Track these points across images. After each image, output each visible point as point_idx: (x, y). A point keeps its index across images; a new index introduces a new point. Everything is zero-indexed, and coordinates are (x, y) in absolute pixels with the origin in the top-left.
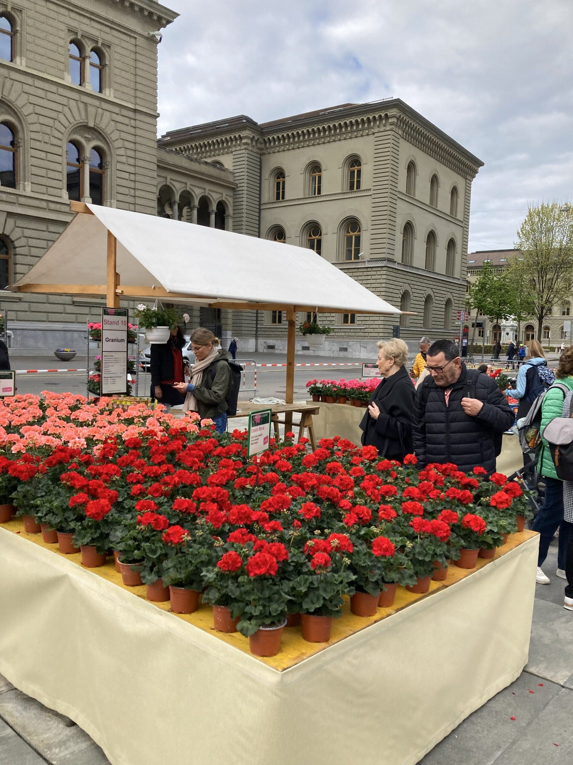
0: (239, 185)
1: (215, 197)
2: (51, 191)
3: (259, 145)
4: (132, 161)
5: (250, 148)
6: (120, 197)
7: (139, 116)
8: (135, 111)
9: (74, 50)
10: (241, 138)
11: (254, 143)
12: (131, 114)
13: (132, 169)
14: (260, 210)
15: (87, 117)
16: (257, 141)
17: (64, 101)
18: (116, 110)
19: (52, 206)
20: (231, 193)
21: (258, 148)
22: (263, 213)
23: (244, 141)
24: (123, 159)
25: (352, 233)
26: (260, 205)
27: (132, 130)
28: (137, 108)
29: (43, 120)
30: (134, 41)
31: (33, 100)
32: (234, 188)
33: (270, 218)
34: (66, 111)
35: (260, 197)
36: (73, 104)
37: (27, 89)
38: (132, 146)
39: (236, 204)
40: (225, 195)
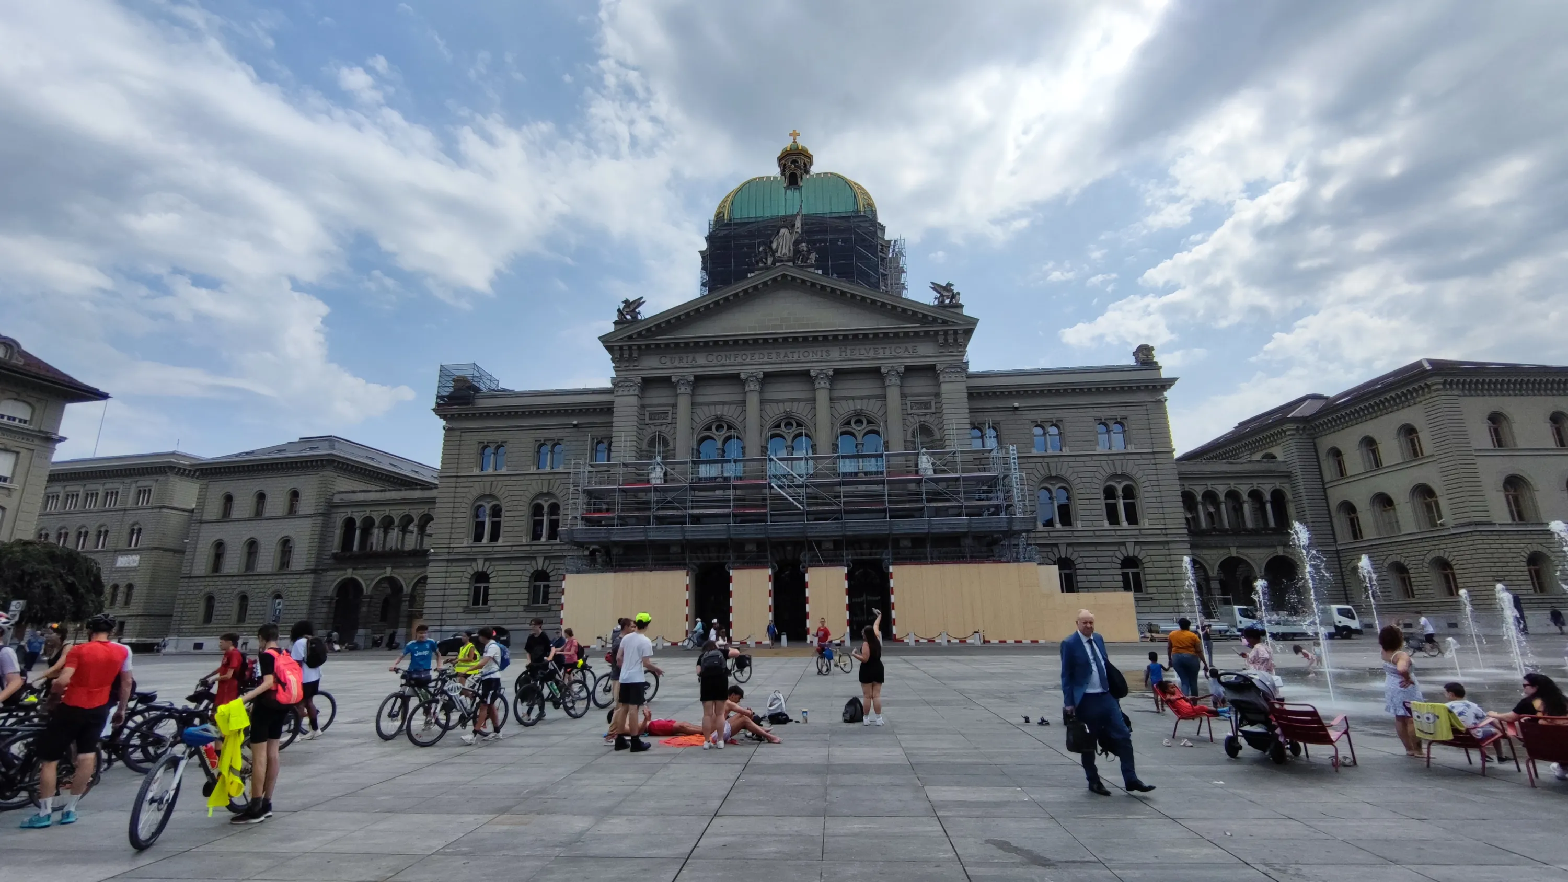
0: (1293, 472)
1: (1267, 489)
2: (1095, 523)
3: (1308, 432)
4: (1156, 489)
5: (1298, 437)
6: (1151, 516)
7: (1157, 456)
8: (1154, 453)
9: (1102, 428)
10: (1285, 432)
11: (1301, 432)
12: (1151, 456)
13: (1158, 494)
14: (1325, 489)
15: (1115, 468)
17: (1098, 463)
18: (1138, 457)
19: (1097, 533)
20: (1286, 480)
21: (1307, 435)
22: (1328, 491)
23: (1288, 433)
24: (1150, 489)
25: (1430, 500)
26: (1323, 485)
27: (1154, 467)
28: (1155, 450)
29: (1084, 480)
30: (1145, 407)
31: (1076, 469)
32: (1288, 476)
33: (1337, 495)
34: (1100, 470)
35: (1322, 478)
36: (1104, 463)
37: (1072, 464)
38: (1155, 478)
39: (1294, 489)
40: (1277, 484)
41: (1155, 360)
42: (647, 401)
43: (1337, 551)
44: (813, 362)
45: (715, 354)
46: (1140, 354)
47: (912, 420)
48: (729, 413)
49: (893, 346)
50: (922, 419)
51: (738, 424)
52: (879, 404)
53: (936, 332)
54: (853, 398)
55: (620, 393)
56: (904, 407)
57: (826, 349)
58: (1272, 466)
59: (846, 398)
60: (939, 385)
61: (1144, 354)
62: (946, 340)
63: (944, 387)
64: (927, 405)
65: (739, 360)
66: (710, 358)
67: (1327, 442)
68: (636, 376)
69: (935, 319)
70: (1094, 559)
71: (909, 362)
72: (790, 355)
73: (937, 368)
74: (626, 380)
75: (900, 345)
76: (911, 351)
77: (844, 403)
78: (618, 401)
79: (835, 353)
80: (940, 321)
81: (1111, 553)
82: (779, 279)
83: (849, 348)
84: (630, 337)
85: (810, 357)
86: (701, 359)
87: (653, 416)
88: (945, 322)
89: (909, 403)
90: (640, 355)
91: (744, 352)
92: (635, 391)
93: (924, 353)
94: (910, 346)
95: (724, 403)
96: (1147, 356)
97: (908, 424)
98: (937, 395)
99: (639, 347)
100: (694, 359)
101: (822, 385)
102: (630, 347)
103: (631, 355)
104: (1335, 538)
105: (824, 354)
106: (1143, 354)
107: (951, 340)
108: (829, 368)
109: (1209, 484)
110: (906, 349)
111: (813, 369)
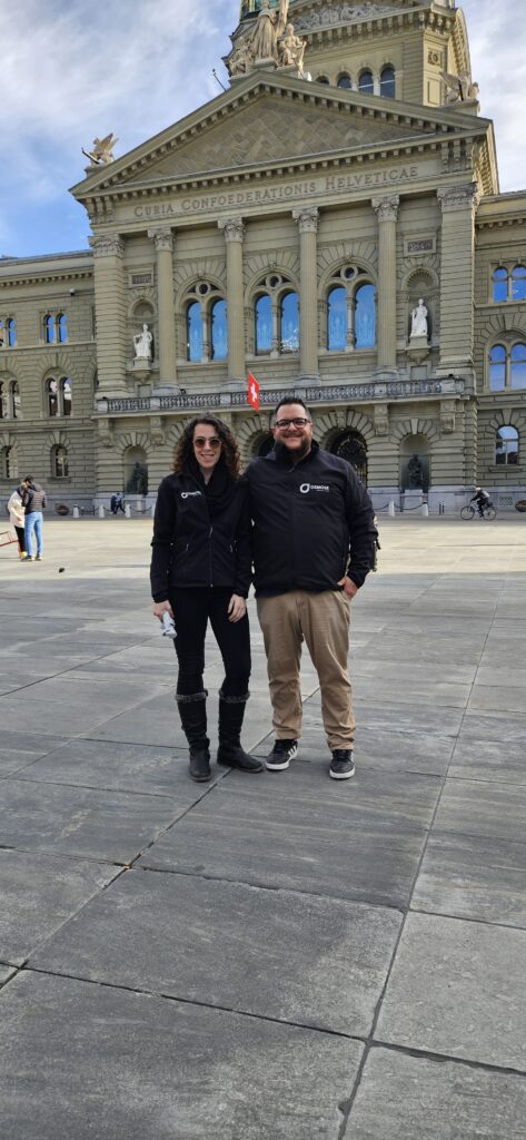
42: (130, 262)
44: (295, 200)
45: (192, 199)
47: (407, 265)
48: (212, 271)
49: (389, 170)
50: (419, 262)
51: (220, 284)
52: (372, 246)
53: (439, 146)
54: (343, 242)
55: (98, 255)
56: (400, 249)
57: (309, 182)
59: (335, 244)
60: (440, 217)
62: (451, 155)
63: (446, 218)
64: (426, 245)
65: (216, 205)
66: (187, 205)
68: (113, 232)
69: (438, 127)
71: (407, 189)
72: (271, 194)
73: (438, 194)
74: (103, 238)
75: (396, 168)
76: (409, 174)
77: (332, 249)
78: (97, 262)
79: (321, 184)
80: (445, 129)
82: (256, 91)
83: (337, 177)
84: (102, 187)
85: (293, 194)
86: (177, 205)
87: (136, 279)
88: (450, 129)
89: (406, 244)
90: (114, 207)
91: (221, 194)
92: (114, 250)
93: (424, 174)
94: (408, 168)
95: (206, 259)
97: (404, 269)
98: (439, 230)
99: (111, 197)
100: (170, 208)
101: (306, 229)
102: (102, 199)
103: (105, 208)
105: (309, 188)
107: (457, 151)
108: (312, 205)
110: (404, 172)
111: (296, 209)
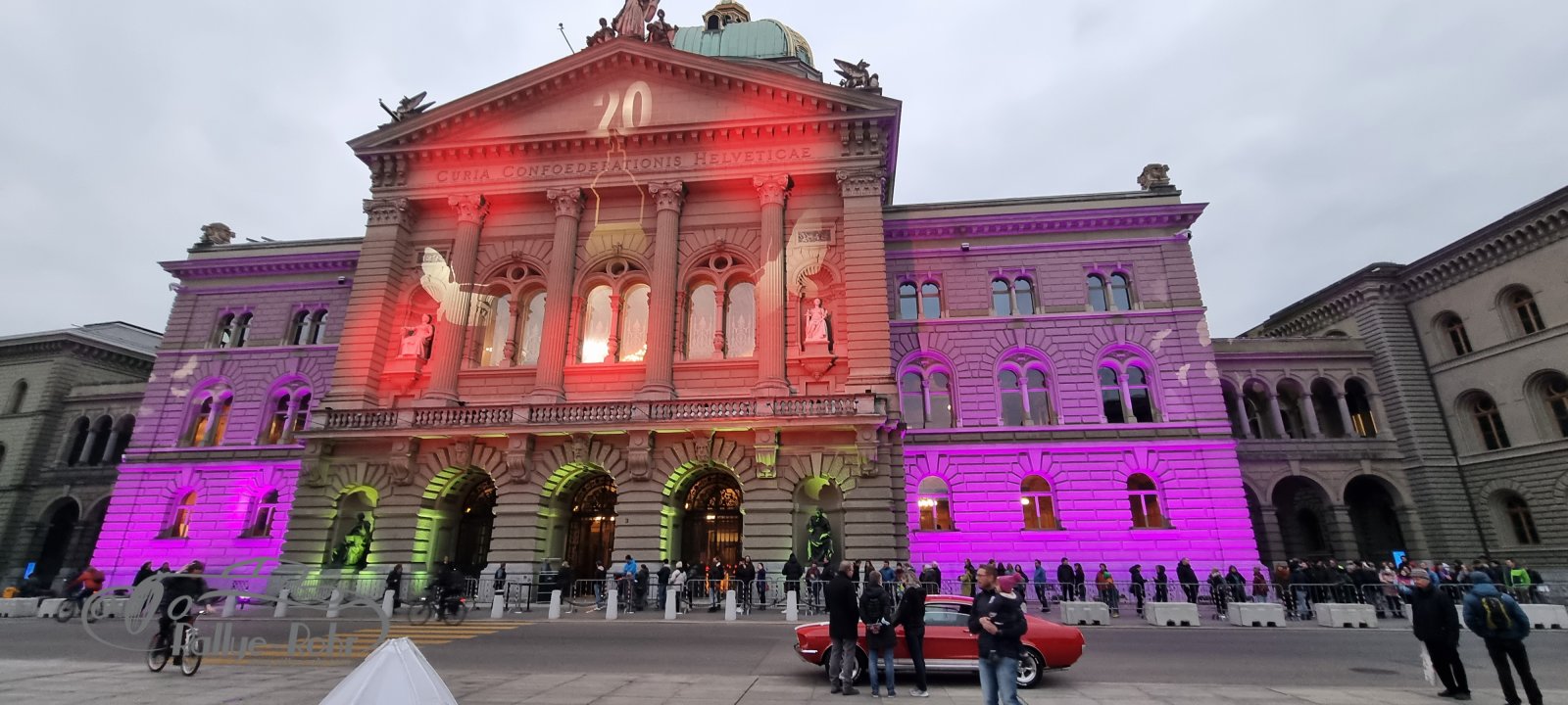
0: (1377, 352)
1: (1339, 377)
2: (1087, 420)
3: (1397, 294)
5: (1382, 302)
6: (1173, 409)
7: (1178, 318)
8: (1173, 314)
9: (1095, 281)
10: (1360, 295)
11: (1387, 294)
12: (1169, 319)
14: (1431, 377)
15: (1116, 338)
16: (1391, 290)
17: (1089, 330)
18: (1149, 320)
19: (1089, 435)
20: (1367, 365)
21: (1398, 298)
22: (1440, 380)
23: (1366, 296)
24: (1169, 367)
26: (1427, 368)
27: (1174, 334)
28: (1175, 309)
29: (1068, 355)
30: (1158, 249)
31: (1056, 340)
32: (1370, 358)
33: (1452, 385)
34: (1093, 340)
35: (1424, 359)
36: (1098, 330)
37: (1048, 332)
38: (1177, 350)
39: (1383, 377)
40: (1355, 370)
41: (1171, 183)
42: (418, 237)
43: (1459, 468)
44: (653, 173)
45: (516, 167)
46: (1149, 177)
47: (797, 257)
48: (532, 251)
49: (775, 149)
50: (814, 254)
51: (542, 268)
52: (751, 235)
53: (837, 125)
54: (714, 227)
56: (788, 237)
57: (673, 156)
58: (1343, 345)
59: (704, 228)
60: (841, 203)
61: (1155, 178)
63: (848, 203)
64: (823, 235)
65: (549, 173)
66: (508, 172)
67: (1430, 307)
68: (401, 200)
69: (836, 105)
70: (1085, 475)
71: (797, 171)
72: (621, 164)
73: (837, 178)
74: (385, 202)
75: (783, 147)
76: (801, 155)
77: (699, 234)
78: (371, 232)
79: (688, 160)
80: (844, 108)
81: (1112, 465)
83: (709, 152)
84: (396, 143)
85: (651, 167)
86: (496, 173)
87: (423, 257)
88: (850, 109)
89: (796, 233)
90: (408, 168)
92: (396, 220)
93: (818, 156)
94: (798, 149)
95: (526, 238)
96: (1159, 177)
98: (839, 220)
99: (405, 155)
100: (485, 174)
101: (666, 205)
102: (393, 157)
103: (396, 168)
104: (1453, 448)
105: (670, 162)
106: (1153, 176)
107: (859, 135)
108: (675, 180)
109: (1253, 370)
110: (794, 153)
111: (655, 183)
